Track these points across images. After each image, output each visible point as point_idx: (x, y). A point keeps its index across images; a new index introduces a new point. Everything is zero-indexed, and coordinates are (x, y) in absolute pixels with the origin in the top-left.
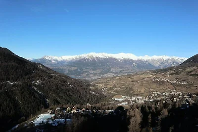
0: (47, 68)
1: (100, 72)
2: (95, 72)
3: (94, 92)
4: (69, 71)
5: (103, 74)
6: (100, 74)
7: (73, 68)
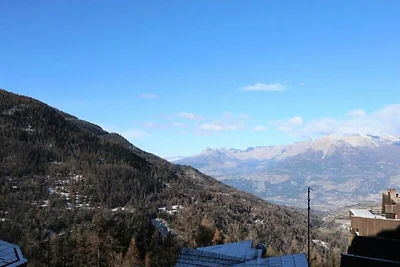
0: (207, 178)
1: (354, 187)
2: (341, 187)
3: (327, 240)
4: (268, 185)
5: (365, 195)
6: (357, 193)
7: (278, 179)
